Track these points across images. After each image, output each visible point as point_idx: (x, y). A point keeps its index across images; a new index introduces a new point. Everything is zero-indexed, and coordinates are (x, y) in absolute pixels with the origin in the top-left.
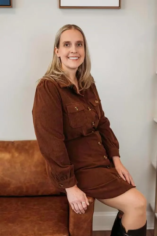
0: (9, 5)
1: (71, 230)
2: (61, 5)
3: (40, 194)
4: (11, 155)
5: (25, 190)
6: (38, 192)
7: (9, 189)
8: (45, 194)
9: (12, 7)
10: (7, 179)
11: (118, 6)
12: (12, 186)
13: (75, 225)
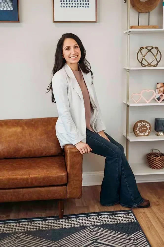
0: (17, 20)
1: (68, 170)
2: (55, 21)
3: (44, 155)
4: (22, 128)
5: (33, 152)
6: (42, 153)
7: (22, 152)
8: (47, 155)
9: (19, 22)
10: (20, 145)
11: (95, 21)
12: (24, 150)
13: (71, 166)
